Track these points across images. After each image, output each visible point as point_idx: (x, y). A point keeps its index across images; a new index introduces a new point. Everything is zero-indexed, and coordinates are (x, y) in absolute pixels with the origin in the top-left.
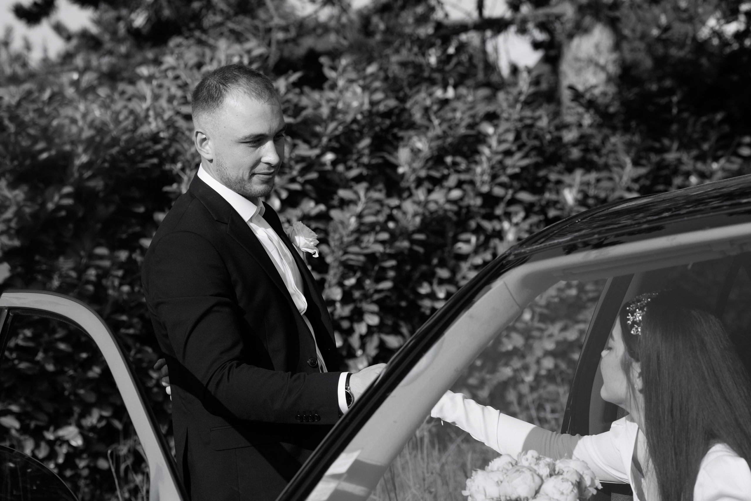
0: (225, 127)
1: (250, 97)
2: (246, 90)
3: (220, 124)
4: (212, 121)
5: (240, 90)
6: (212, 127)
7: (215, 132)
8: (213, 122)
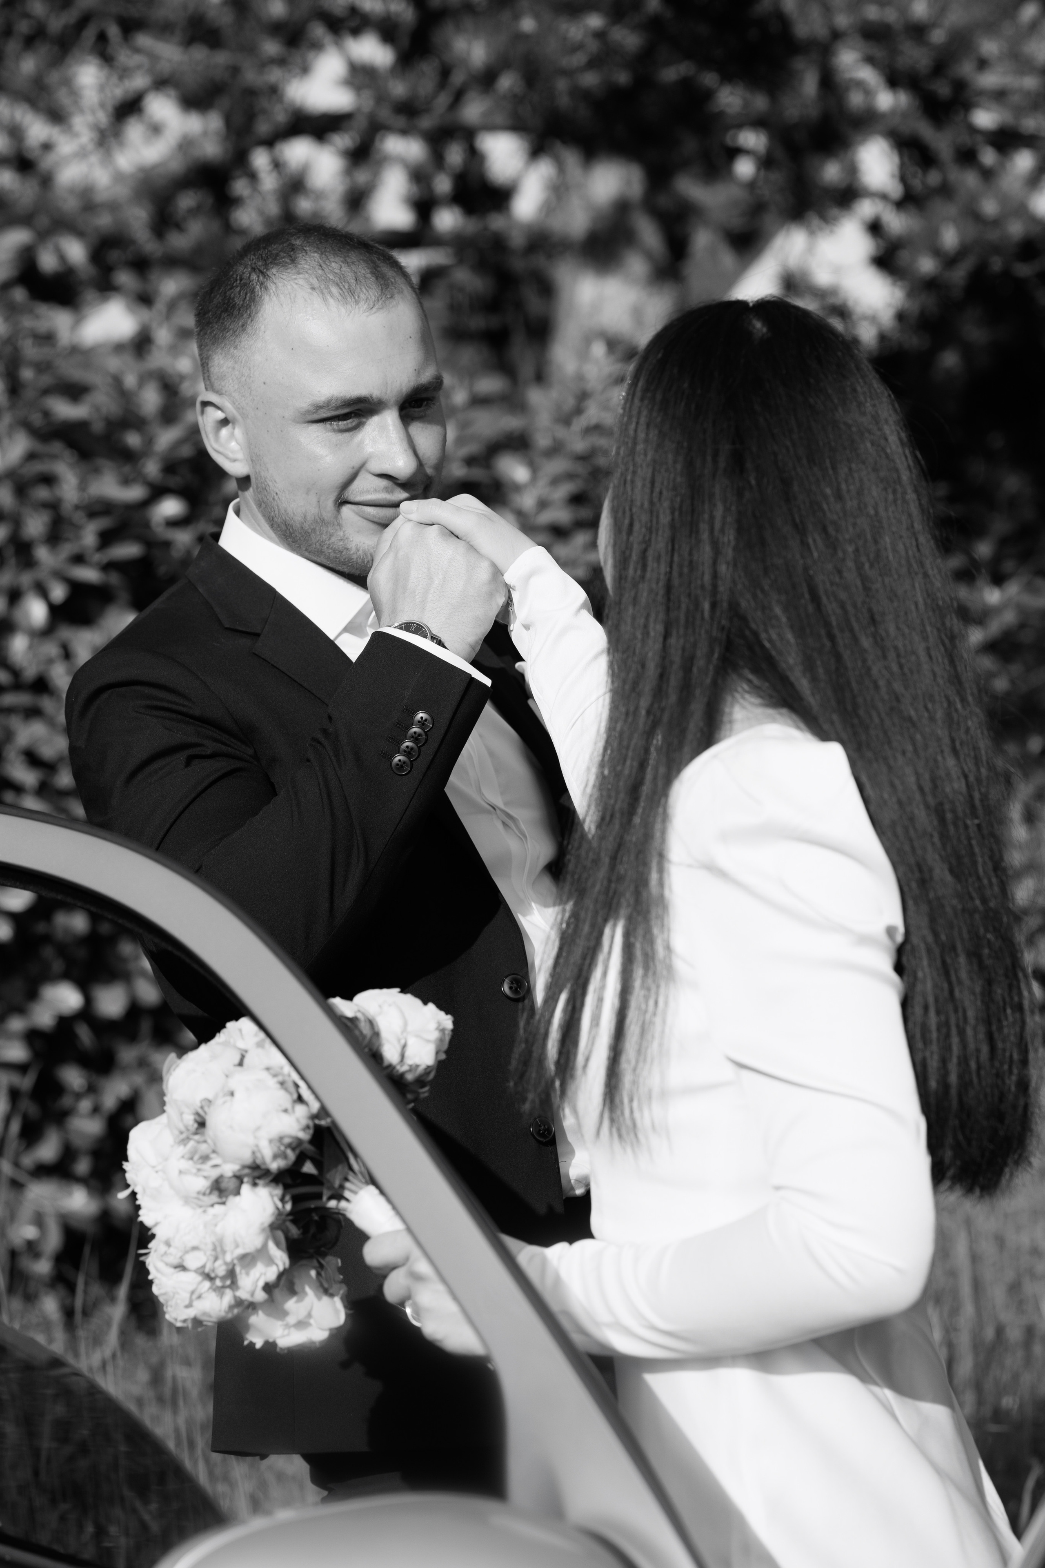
0: (264, 383)
1: (325, 300)
2: (315, 282)
3: (251, 375)
4: (234, 368)
5: (301, 282)
6: (236, 386)
7: (243, 399)
8: (237, 373)
